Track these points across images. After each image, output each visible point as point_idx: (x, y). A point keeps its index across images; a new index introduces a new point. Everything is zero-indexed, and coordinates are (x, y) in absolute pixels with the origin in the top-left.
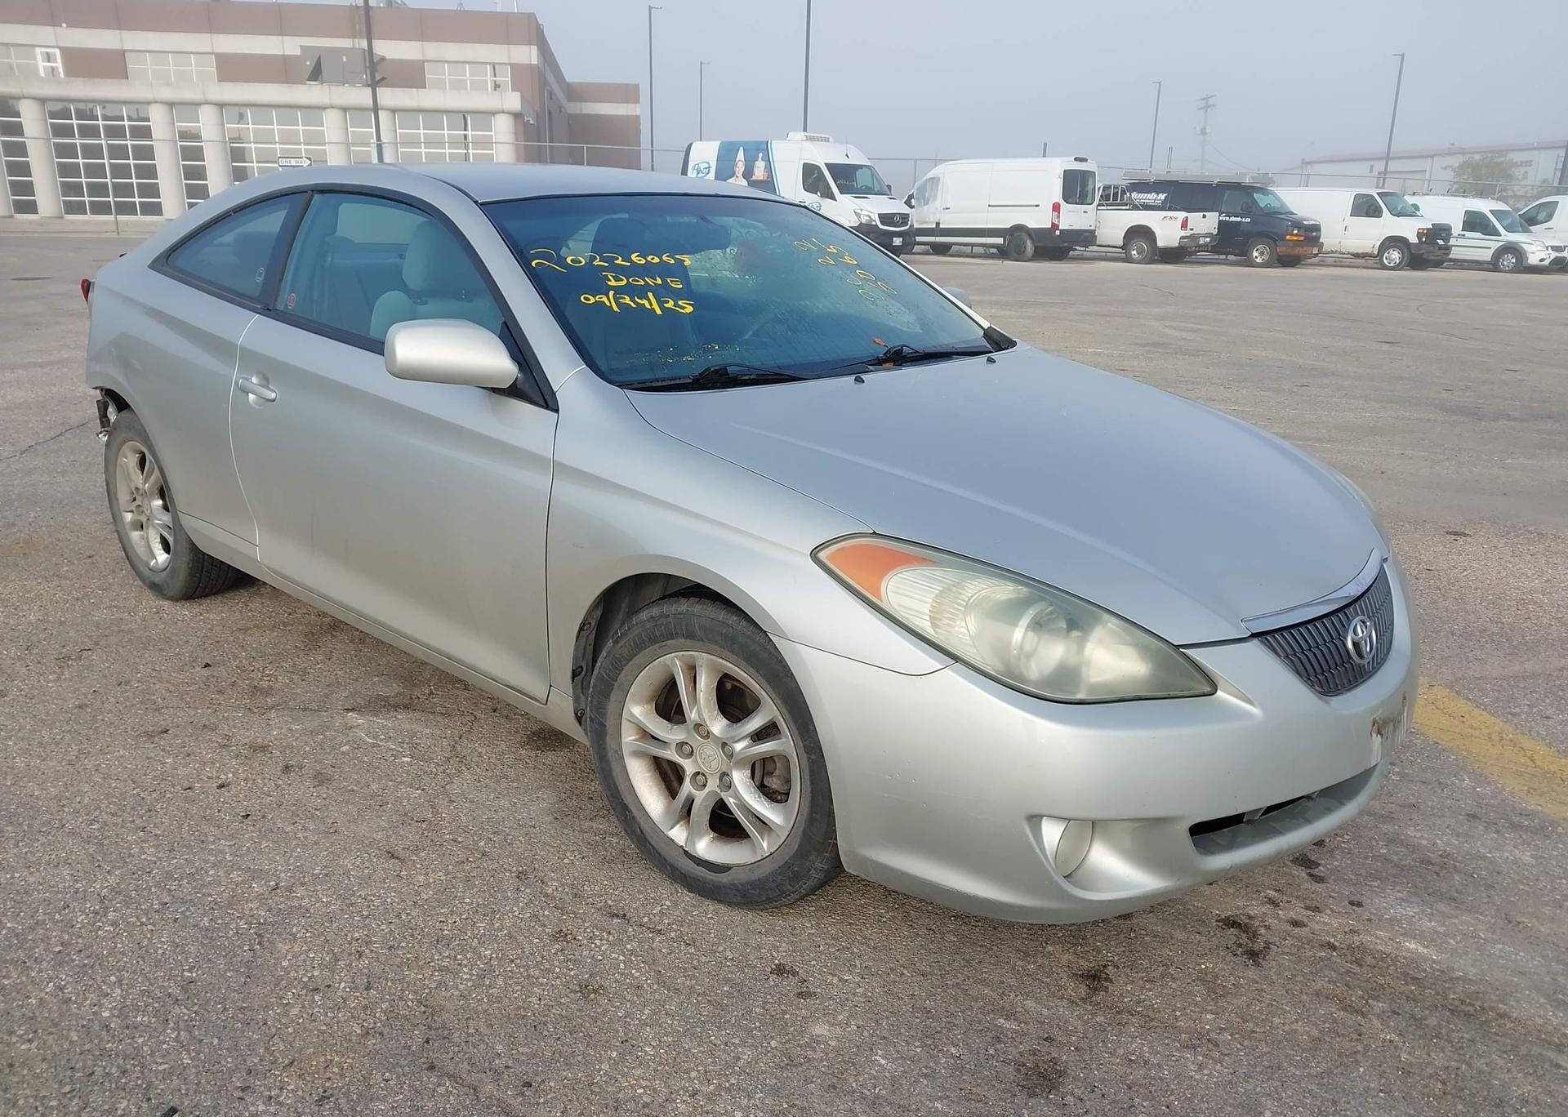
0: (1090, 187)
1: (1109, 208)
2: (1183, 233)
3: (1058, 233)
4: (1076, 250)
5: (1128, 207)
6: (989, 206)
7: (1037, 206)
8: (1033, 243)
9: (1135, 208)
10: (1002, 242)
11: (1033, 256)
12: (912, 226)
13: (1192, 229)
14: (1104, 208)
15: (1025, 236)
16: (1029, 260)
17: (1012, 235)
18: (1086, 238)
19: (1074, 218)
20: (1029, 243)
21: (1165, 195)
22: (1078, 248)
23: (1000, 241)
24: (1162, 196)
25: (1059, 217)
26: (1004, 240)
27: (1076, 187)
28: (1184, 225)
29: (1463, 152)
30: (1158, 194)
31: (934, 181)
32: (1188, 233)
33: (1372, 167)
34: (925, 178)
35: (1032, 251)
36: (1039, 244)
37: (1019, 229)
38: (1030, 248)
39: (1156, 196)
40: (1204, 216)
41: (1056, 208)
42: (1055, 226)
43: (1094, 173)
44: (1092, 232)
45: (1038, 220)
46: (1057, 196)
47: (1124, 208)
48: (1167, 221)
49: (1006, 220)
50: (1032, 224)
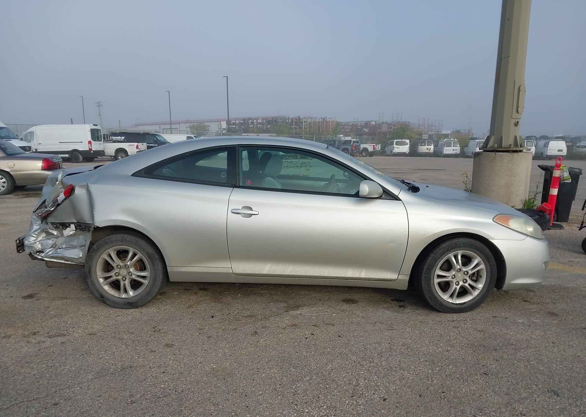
0: (99, 135)
1: (107, 142)
2: (137, 150)
3: (92, 152)
4: (98, 158)
5: (111, 142)
6: (60, 142)
7: (82, 142)
8: (82, 156)
9: (114, 142)
10: (68, 156)
11: (83, 161)
12: (33, 151)
13: (140, 149)
14: (105, 142)
15: (78, 154)
16: (81, 162)
17: (72, 153)
18: (101, 153)
19: (96, 146)
20: (80, 156)
21: (124, 137)
22: (99, 157)
23: (67, 155)
24: (123, 138)
25: (91, 146)
26: (69, 155)
27: (95, 135)
28: (137, 147)
29: (191, 122)
30: (121, 137)
31: (32, 133)
32: (139, 150)
33: (160, 127)
34: (27, 132)
35: (82, 159)
36: (85, 156)
37: (75, 151)
38: (81, 158)
39: (120, 137)
40: (143, 144)
41: (90, 143)
42: (91, 150)
43: (100, 130)
44: (103, 151)
45: (83, 147)
46: (90, 139)
47: (110, 142)
48: (131, 146)
49: (70, 148)
50: (80, 149)
